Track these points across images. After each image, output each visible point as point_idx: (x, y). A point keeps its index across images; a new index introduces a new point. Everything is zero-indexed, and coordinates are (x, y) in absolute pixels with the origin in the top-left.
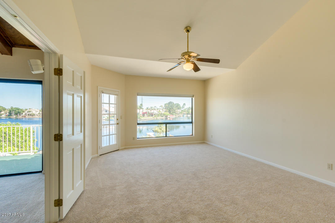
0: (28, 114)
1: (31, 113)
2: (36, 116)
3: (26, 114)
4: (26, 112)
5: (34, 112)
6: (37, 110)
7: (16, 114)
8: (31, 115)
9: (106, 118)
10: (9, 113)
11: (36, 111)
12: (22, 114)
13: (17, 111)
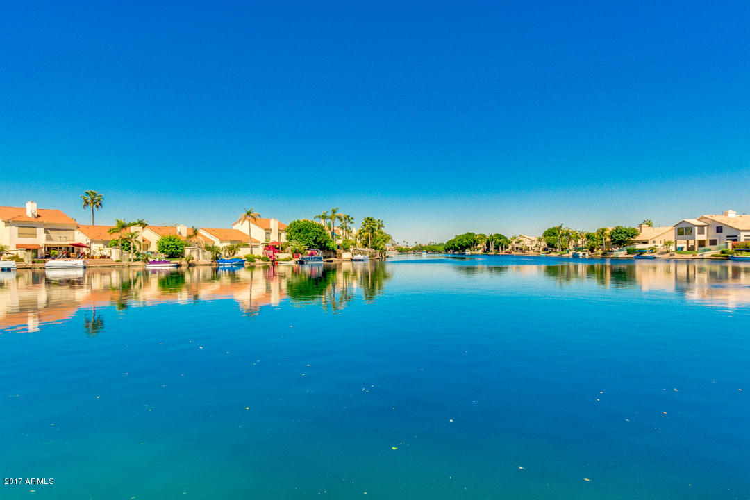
0: (517, 248)
1: (520, 245)
2: (531, 252)
3: (513, 248)
4: (514, 243)
5: (528, 243)
6: (533, 238)
7: (497, 248)
8: (521, 249)
9: (718, 252)
10: (487, 245)
11: (532, 241)
12: (506, 247)
13: (498, 240)
